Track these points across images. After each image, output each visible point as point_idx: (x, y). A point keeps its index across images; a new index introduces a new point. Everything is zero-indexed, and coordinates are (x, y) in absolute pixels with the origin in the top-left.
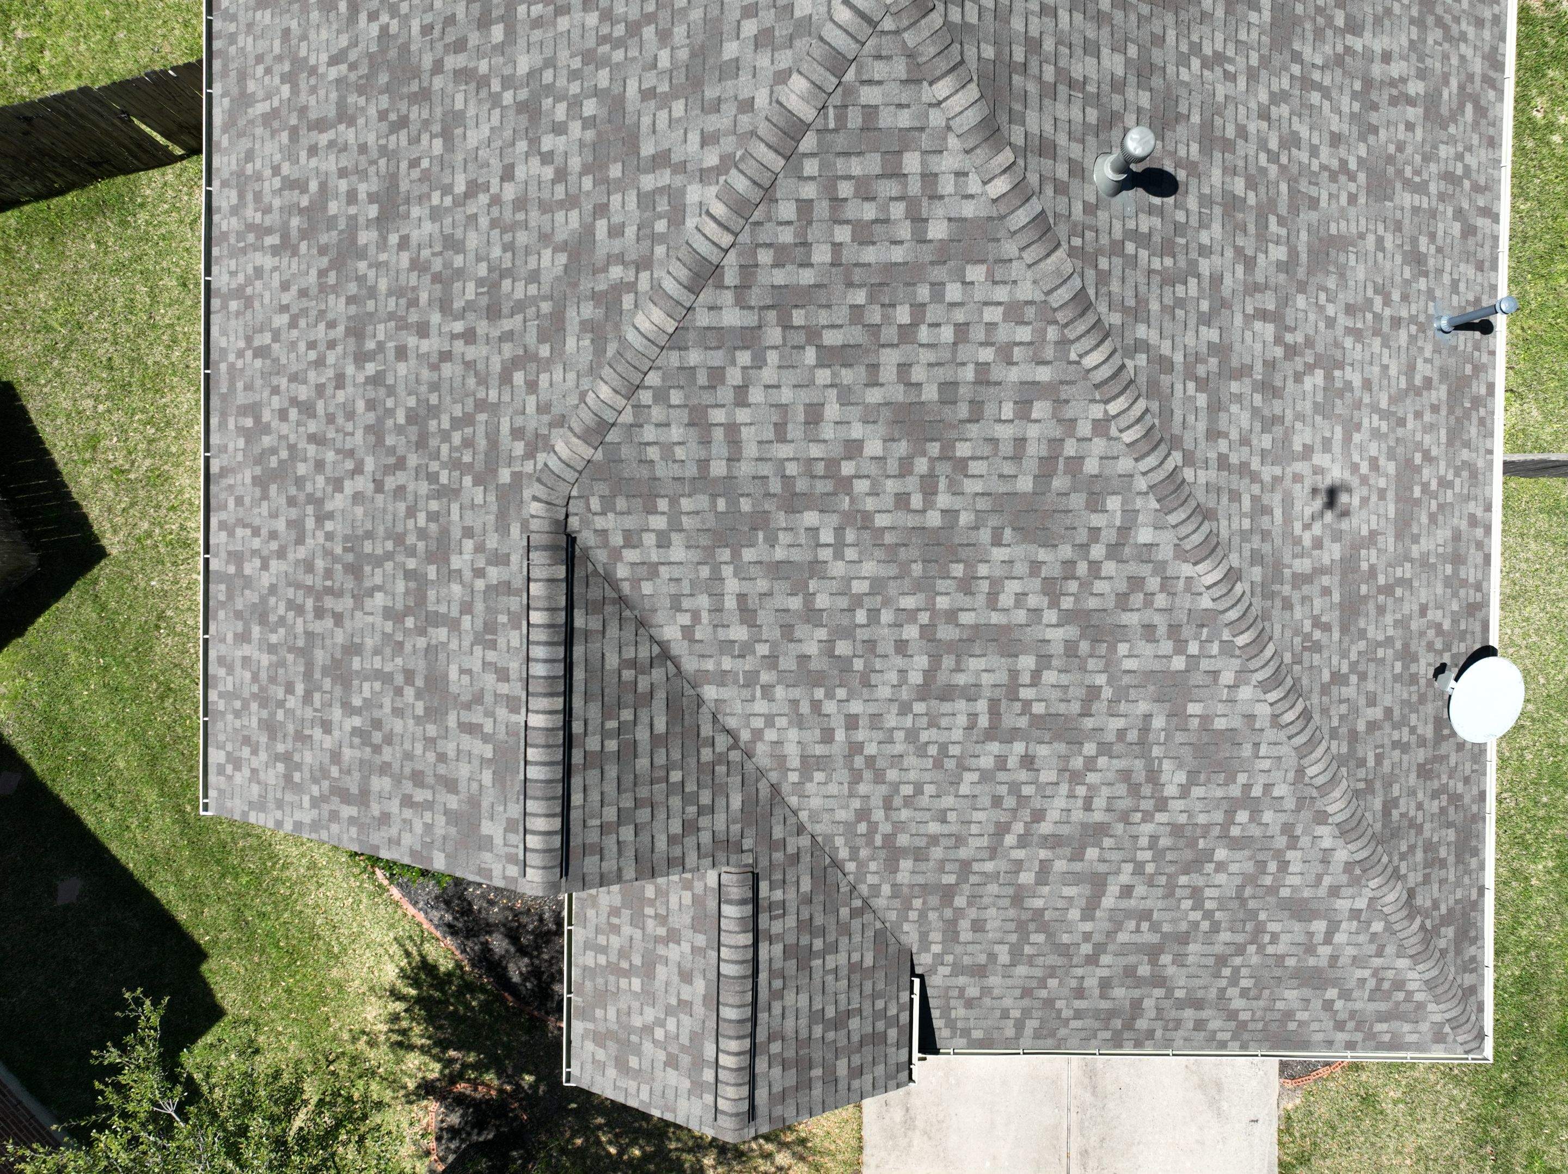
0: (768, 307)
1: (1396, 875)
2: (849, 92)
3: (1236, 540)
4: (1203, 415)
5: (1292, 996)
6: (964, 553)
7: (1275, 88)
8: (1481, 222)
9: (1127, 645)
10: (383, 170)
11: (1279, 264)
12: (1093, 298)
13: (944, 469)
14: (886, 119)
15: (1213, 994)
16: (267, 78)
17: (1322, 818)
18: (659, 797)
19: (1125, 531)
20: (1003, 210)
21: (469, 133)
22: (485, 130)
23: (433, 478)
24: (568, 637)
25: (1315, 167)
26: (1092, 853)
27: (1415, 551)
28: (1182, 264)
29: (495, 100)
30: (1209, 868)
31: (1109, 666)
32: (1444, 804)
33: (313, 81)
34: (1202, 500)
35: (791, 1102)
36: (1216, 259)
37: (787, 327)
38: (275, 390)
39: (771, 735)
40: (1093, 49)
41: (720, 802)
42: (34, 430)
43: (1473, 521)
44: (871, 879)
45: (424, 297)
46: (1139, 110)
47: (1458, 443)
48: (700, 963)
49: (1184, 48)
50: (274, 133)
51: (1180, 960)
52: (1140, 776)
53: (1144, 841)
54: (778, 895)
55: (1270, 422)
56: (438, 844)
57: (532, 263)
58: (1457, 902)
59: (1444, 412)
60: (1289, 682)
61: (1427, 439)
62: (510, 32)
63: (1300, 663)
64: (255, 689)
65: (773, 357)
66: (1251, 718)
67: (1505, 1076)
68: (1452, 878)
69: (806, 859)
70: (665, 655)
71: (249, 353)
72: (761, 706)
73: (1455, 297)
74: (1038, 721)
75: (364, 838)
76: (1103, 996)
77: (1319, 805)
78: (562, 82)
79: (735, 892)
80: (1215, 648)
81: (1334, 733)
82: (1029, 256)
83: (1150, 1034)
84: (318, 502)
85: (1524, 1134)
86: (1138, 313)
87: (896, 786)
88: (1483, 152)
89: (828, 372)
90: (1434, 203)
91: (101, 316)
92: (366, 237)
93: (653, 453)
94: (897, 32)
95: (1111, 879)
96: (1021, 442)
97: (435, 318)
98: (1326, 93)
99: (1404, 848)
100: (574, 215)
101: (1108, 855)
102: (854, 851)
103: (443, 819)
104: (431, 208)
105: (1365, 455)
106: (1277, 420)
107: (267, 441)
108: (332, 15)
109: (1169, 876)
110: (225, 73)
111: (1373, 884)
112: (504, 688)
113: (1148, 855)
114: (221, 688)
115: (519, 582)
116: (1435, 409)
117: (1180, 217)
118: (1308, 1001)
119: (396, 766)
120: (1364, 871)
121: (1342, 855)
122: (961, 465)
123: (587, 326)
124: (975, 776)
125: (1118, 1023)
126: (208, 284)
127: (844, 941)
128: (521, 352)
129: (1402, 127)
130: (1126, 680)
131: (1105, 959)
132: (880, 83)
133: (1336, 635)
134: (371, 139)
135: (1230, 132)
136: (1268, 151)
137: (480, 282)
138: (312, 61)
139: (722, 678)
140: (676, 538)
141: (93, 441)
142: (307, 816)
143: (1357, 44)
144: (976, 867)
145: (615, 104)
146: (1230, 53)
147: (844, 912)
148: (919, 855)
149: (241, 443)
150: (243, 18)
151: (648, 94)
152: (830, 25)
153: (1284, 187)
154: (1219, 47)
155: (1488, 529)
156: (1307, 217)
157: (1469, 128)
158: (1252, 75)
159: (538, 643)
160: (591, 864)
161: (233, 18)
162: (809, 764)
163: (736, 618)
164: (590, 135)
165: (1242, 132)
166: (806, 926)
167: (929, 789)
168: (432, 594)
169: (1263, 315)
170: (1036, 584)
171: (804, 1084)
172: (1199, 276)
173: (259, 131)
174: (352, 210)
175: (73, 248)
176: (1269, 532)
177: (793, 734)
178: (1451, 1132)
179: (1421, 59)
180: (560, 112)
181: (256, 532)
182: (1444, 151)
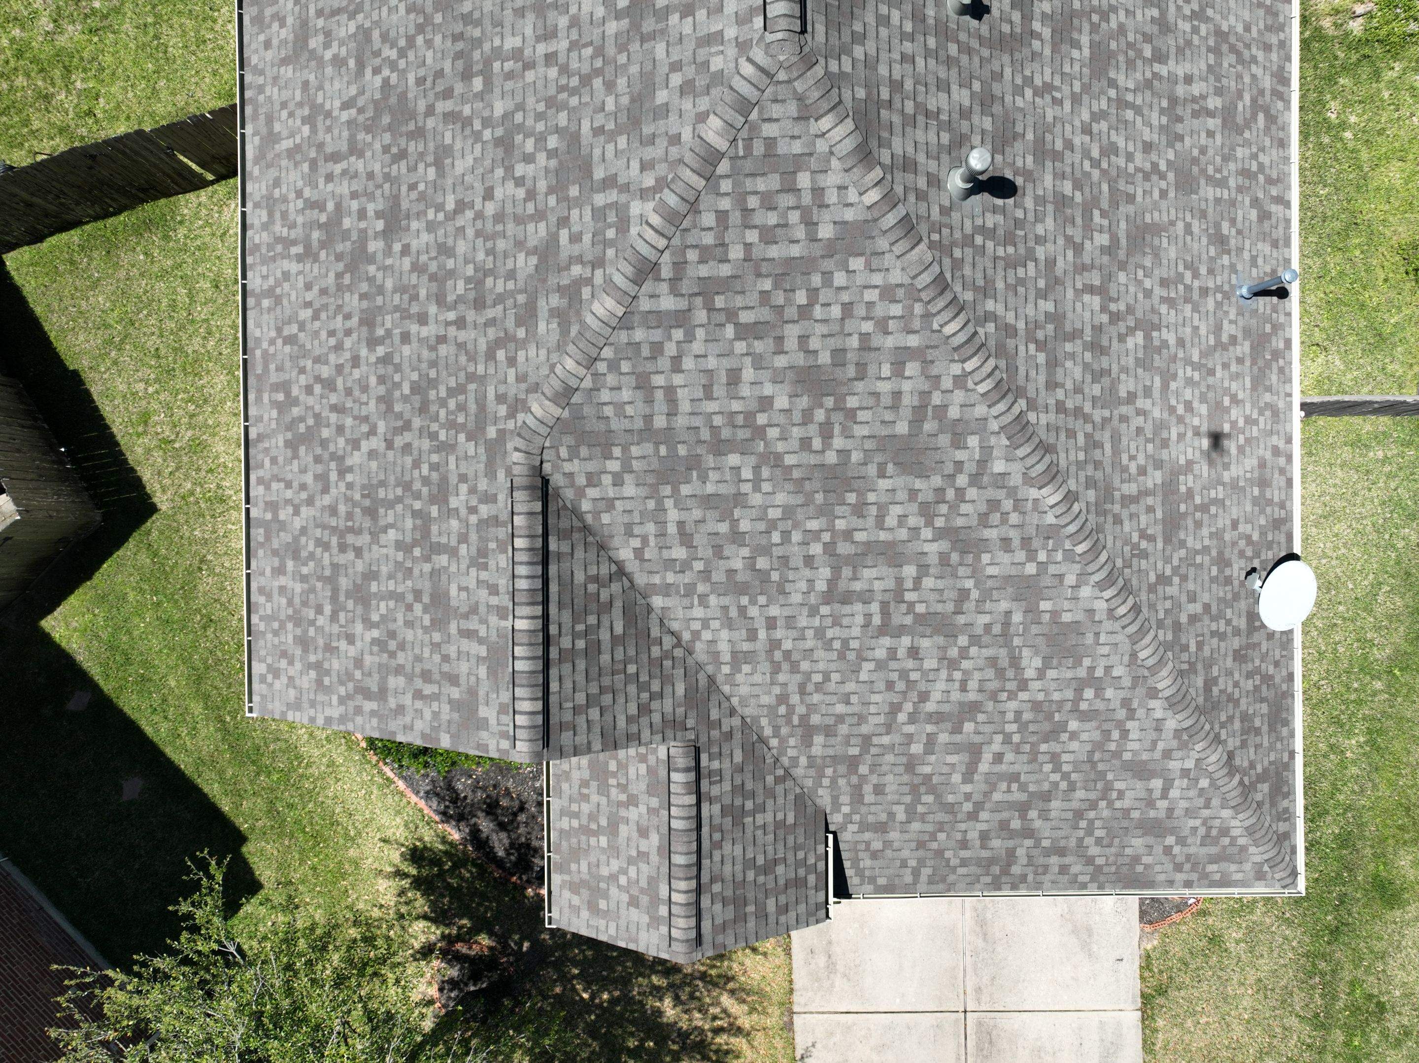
0: (696, 294)
1: (1217, 740)
2: (754, 128)
3: (1073, 469)
4: (1043, 370)
5: (1137, 843)
6: (856, 484)
7: (1095, 108)
8: (1276, 209)
9: (989, 555)
10: (387, 192)
11: (1102, 248)
12: (949, 280)
13: (837, 417)
14: (783, 148)
15: (1073, 842)
16: (290, 121)
17: (1153, 693)
18: (619, 685)
19: (983, 463)
20: (876, 214)
21: (457, 163)
22: (469, 160)
23: (433, 436)
24: (545, 558)
25: (1131, 169)
26: (968, 727)
27: (1226, 476)
28: (1022, 251)
29: (477, 137)
30: (1064, 737)
31: (976, 573)
32: (1258, 683)
33: (328, 122)
34: (1044, 437)
35: (730, 932)
36: (1050, 246)
37: (711, 309)
38: (302, 371)
39: (707, 635)
40: (943, 86)
41: (668, 690)
42: (96, 409)
43: (1276, 451)
44: (791, 753)
45: (423, 293)
46: (983, 132)
47: (1261, 389)
48: (655, 821)
49: (1019, 81)
50: (296, 164)
51: (1044, 815)
52: (1004, 662)
53: (1010, 716)
54: (715, 765)
55: (1098, 375)
56: (444, 727)
57: (510, 264)
58: (1271, 763)
59: (1248, 363)
60: (1121, 583)
61: (1234, 386)
62: (488, 83)
63: (1130, 566)
64: (290, 611)
65: (700, 333)
66: (1091, 612)
67: (1329, 918)
68: (1266, 743)
69: (738, 736)
70: (621, 572)
71: (280, 342)
72: (698, 612)
73: (1254, 270)
74: (920, 619)
75: (383, 726)
76: (983, 847)
77: (1150, 682)
78: (530, 122)
79: (681, 761)
80: (1059, 556)
81: (1160, 624)
82: (898, 249)
83: (1023, 878)
84: (340, 459)
85: (1346, 966)
86: (986, 290)
87: (808, 675)
88: (1274, 152)
89: (744, 343)
90: (1233, 195)
91: (149, 315)
92: (375, 246)
93: (608, 411)
94: (789, 82)
95: (985, 747)
96: (897, 395)
97: (433, 309)
98: (1138, 110)
99: (1223, 718)
100: (542, 226)
101: (981, 728)
102: (776, 729)
103: (448, 707)
104: (428, 222)
105: (1181, 399)
106: (1105, 372)
107: (296, 411)
108: (343, 69)
109: (1033, 744)
110: (255, 117)
111: (1198, 747)
112: (494, 601)
113: (1014, 727)
114: (262, 613)
115: (505, 516)
116: (1240, 361)
117: (1020, 214)
118: (1151, 847)
119: (408, 668)
120: (1191, 737)
121: (1171, 724)
122: (851, 414)
123: (555, 313)
124: (871, 666)
125: (996, 870)
126: (244, 286)
127: (770, 803)
128: (502, 334)
129: (1203, 135)
130: (990, 583)
131: (984, 815)
132: (777, 120)
133: (1160, 545)
134: (377, 168)
135: (1059, 145)
136: (1091, 159)
137: (468, 280)
138: (328, 107)
139: (666, 590)
140: (627, 478)
141: (145, 418)
142: (335, 712)
143: (1163, 70)
144: (875, 740)
145: (573, 138)
146: (1057, 82)
147: (770, 779)
148: (829, 731)
149: (274, 413)
150: (270, 72)
151: (598, 131)
152: (737, 78)
153: (1105, 187)
154: (1048, 79)
155: (1289, 458)
156: (1126, 209)
157: (1261, 133)
158: (1076, 100)
159: (521, 563)
160: (566, 738)
161: (262, 73)
162: (738, 658)
163: (677, 541)
164: (553, 163)
165: (1069, 145)
166: (739, 790)
167: (835, 677)
168: (434, 529)
169: (1091, 289)
170: (914, 508)
171: (741, 918)
172: (1036, 260)
173: (284, 163)
174: (363, 225)
175: (125, 259)
176: (1101, 462)
177: (725, 634)
178: (1285, 966)
179: (1218, 79)
180: (529, 145)
181: (288, 485)
182: (1240, 152)
